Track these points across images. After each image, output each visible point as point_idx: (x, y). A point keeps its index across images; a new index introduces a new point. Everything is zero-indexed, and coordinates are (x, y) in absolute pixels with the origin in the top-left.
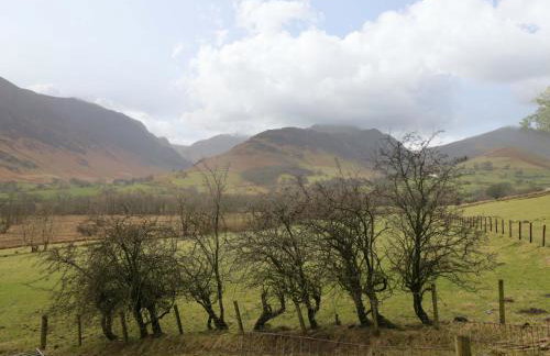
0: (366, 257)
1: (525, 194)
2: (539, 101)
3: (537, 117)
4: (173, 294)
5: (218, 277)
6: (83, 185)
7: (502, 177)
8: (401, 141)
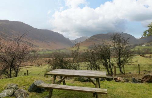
0: (109, 60)
2: (149, 26)
3: (148, 31)
6: (49, 51)
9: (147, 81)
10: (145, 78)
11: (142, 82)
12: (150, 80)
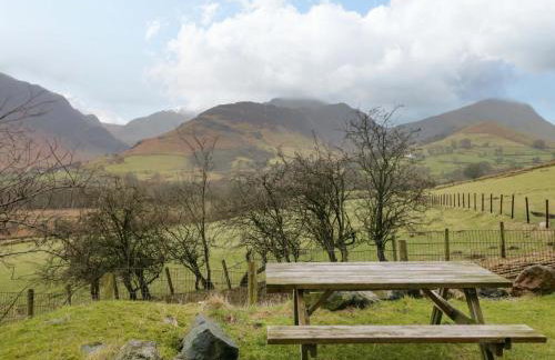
0: (337, 217)
1: (502, 173)
4: (162, 260)
5: (204, 242)
7: (480, 156)
8: (368, 113)
9: (535, 291)
10: (527, 280)
11: (517, 293)
12: (543, 283)
